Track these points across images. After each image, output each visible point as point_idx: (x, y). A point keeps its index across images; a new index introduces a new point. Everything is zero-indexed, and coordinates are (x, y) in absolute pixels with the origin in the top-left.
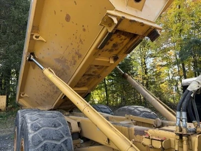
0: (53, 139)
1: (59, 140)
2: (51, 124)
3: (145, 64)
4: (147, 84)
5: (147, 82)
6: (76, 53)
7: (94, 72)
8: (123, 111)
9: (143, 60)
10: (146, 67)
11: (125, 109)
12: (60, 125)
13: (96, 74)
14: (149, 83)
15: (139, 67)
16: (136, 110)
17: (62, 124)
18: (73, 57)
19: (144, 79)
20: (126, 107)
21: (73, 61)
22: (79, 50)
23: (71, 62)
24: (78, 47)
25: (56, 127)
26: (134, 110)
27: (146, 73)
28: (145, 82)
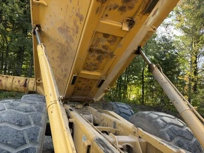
0: (7, 144)
1: (16, 148)
2: (16, 121)
3: (196, 62)
4: (195, 86)
5: (195, 85)
6: (77, 15)
7: (103, 47)
8: (142, 116)
9: (194, 58)
10: (196, 66)
11: (145, 115)
12: (28, 123)
13: (108, 51)
14: (197, 86)
15: (188, 66)
16: (159, 120)
17: (32, 123)
18: (75, 22)
19: (193, 80)
20: (146, 112)
21: (75, 27)
22: (79, 10)
23: (74, 29)
24: (78, 4)
25: (21, 126)
26: (156, 118)
27: (196, 73)
28: (193, 84)
